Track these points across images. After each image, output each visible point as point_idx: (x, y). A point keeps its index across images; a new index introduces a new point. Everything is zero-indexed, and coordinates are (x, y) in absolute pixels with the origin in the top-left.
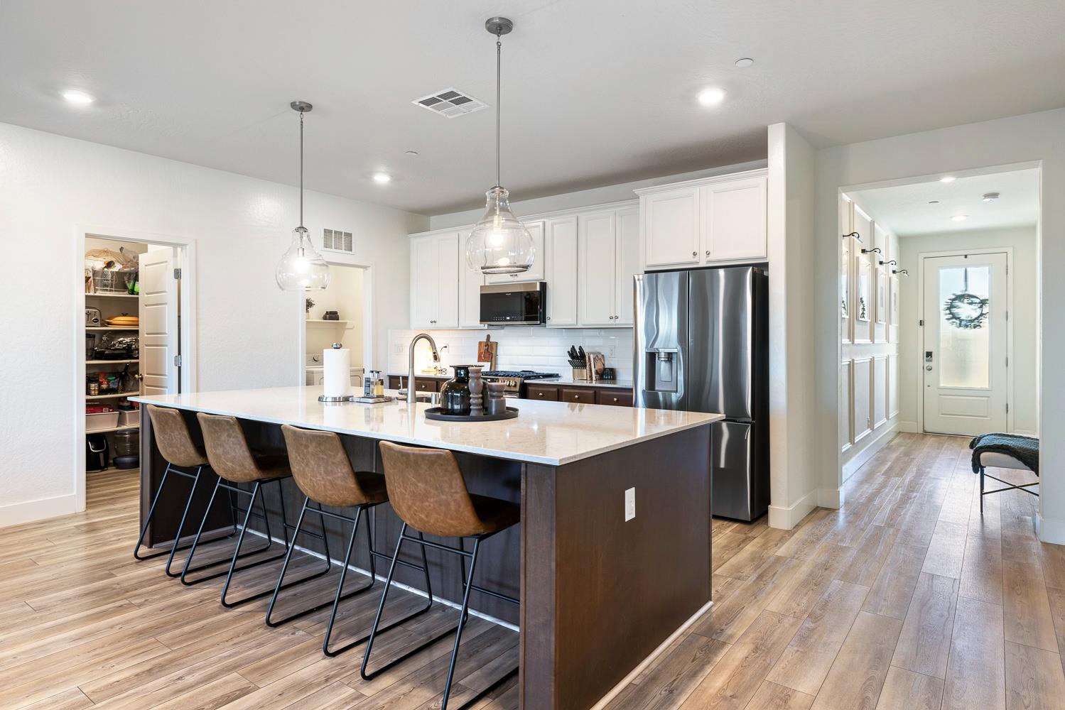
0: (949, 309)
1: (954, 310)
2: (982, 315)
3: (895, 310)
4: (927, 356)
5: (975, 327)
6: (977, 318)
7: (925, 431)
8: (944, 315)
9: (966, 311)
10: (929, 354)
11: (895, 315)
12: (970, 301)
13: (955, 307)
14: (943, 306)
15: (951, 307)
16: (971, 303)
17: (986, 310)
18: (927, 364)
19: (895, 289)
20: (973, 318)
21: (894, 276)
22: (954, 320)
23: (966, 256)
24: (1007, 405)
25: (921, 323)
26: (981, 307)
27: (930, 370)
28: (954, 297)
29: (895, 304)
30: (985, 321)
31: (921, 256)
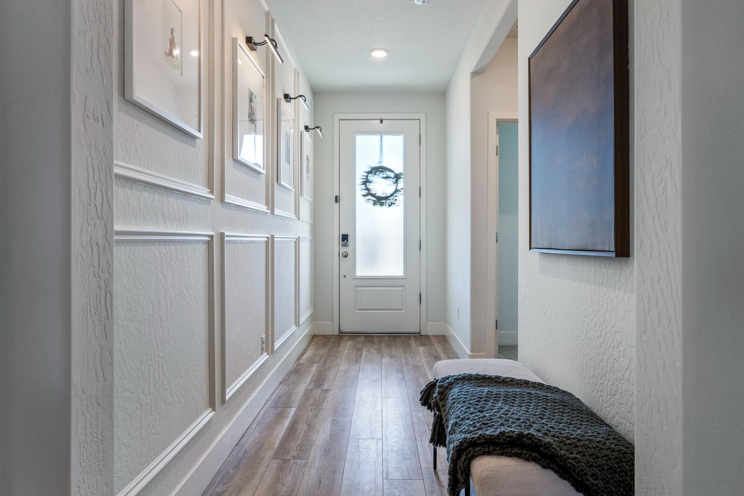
0: (365, 183)
1: (370, 186)
2: (397, 191)
3: (308, 178)
4: (343, 240)
5: (390, 206)
6: (392, 195)
7: (340, 332)
8: (360, 190)
9: (381, 186)
10: (345, 238)
11: (307, 185)
12: (385, 176)
13: (371, 182)
14: (359, 180)
15: (366, 182)
16: (387, 178)
17: (401, 185)
18: (343, 250)
19: (308, 150)
20: (389, 195)
21: (306, 135)
22: (369, 197)
23: (381, 121)
24: (420, 293)
25: (337, 199)
26: (396, 182)
27: (346, 256)
28: (369, 170)
29: (308, 171)
30: (400, 197)
31: (337, 117)
